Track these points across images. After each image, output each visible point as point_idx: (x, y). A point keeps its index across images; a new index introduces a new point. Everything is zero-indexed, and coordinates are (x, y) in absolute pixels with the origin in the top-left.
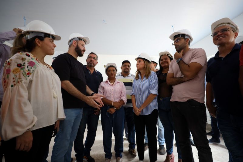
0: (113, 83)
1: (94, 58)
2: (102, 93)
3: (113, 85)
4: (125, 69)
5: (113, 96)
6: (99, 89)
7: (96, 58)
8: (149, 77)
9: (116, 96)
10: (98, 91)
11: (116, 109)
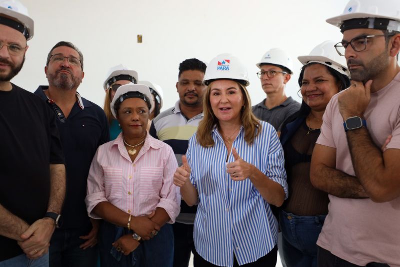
0: (134, 152)
1: (72, 59)
2: (100, 185)
3: (133, 158)
4: (185, 95)
5: (131, 197)
6: (91, 172)
7: (78, 61)
8: (257, 141)
9: (142, 197)
10: (89, 177)
11: (139, 238)
